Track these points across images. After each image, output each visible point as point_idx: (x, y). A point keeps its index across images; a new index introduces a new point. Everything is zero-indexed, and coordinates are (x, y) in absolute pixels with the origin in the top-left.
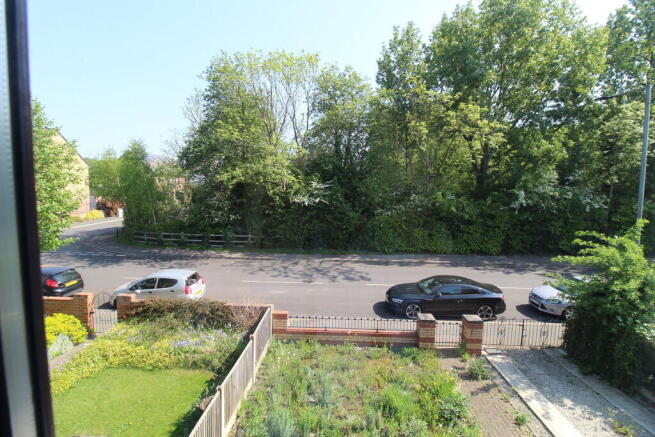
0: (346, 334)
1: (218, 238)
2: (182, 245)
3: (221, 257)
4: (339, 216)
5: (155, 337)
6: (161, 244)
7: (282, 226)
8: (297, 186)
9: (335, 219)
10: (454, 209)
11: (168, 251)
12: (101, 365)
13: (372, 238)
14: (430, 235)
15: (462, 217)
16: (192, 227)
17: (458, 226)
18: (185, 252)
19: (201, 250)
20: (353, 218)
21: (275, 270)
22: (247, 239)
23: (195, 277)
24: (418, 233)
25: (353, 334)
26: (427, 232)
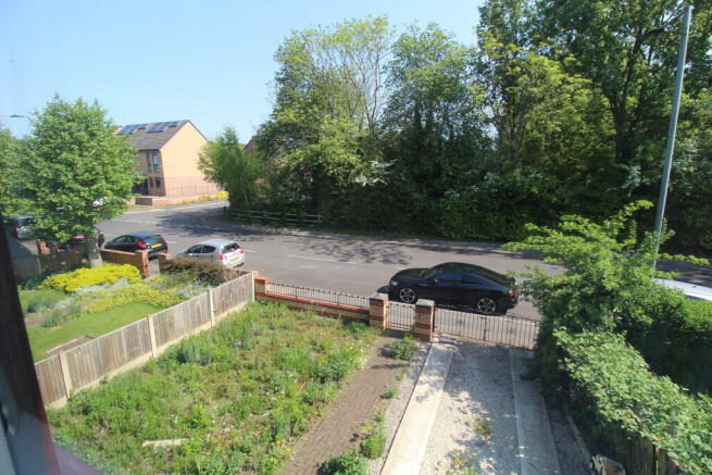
0: (308, 303)
1: (292, 217)
2: (265, 222)
3: (290, 234)
4: (403, 198)
5: (169, 285)
6: (248, 221)
7: (347, 207)
8: (359, 166)
9: (398, 200)
10: (535, 190)
11: (253, 227)
12: (131, 299)
13: (439, 221)
14: (508, 222)
15: (549, 201)
16: (274, 207)
17: (545, 211)
18: (263, 229)
19: (277, 228)
20: (418, 200)
21: (326, 248)
22: (316, 219)
23: (235, 247)
24: (492, 218)
25: (315, 304)
26: (504, 218)
